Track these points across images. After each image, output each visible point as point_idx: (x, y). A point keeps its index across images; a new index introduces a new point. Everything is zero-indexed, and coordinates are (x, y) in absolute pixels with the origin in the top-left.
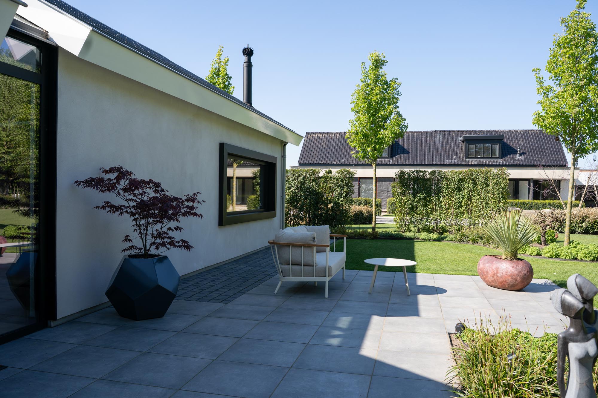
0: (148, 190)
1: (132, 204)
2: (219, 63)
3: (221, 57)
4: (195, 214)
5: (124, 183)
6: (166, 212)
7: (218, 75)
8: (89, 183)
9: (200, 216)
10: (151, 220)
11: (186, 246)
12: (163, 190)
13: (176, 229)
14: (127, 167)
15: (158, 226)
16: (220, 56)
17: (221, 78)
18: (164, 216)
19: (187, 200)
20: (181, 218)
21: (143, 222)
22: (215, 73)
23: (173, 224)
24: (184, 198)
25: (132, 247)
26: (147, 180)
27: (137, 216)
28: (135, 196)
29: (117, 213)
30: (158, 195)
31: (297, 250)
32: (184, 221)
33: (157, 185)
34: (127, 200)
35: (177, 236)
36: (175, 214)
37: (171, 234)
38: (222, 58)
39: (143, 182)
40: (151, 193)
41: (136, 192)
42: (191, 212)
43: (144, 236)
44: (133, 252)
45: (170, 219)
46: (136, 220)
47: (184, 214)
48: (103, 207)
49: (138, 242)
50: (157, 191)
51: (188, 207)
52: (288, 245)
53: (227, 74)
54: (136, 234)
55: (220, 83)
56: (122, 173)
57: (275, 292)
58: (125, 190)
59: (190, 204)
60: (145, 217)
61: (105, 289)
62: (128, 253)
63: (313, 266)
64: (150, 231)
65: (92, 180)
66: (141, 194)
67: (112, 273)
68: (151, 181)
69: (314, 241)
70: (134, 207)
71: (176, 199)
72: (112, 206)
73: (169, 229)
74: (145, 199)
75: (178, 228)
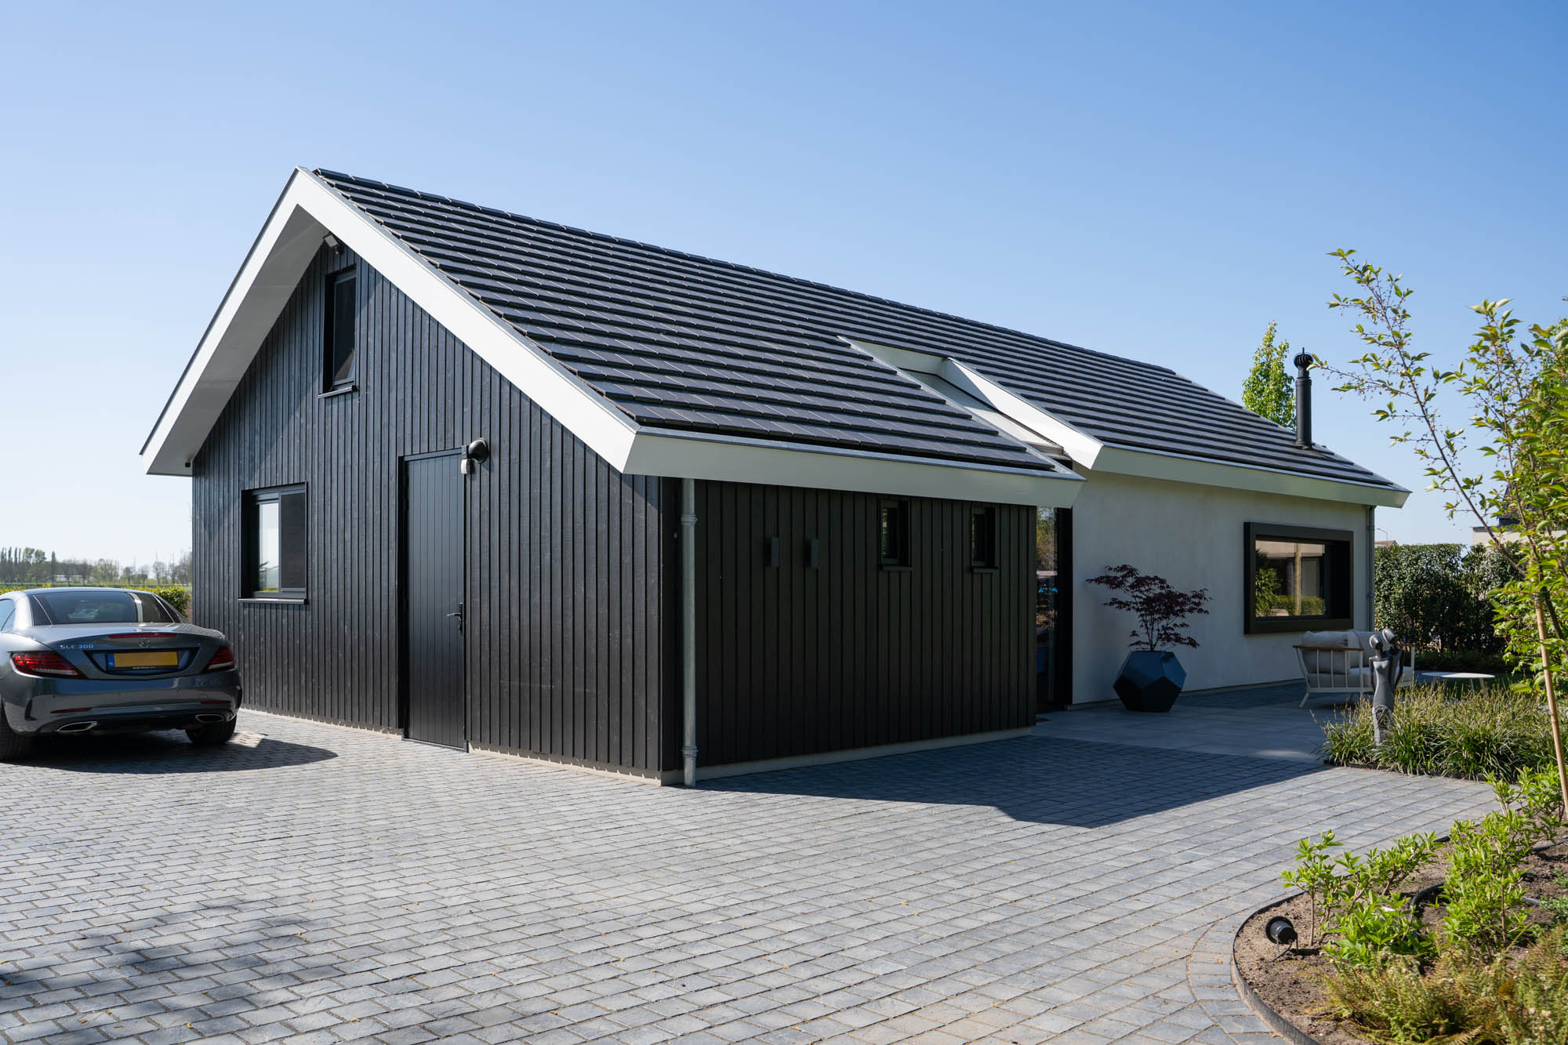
0: (1153, 587)
1: (1138, 600)
2: (1268, 355)
3: (1273, 343)
4: (1201, 611)
5: (1131, 580)
6: (1171, 608)
7: (1267, 376)
8: (1099, 580)
9: (1206, 612)
10: (1156, 616)
11: (1193, 643)
12: (1168, 587)
13: (1182, 625)
14: (1132, 564)
15: (1164, 622)
16: (1271, 339)
17: (1271, 383)
18: (1168, 612)
19: (1194, 597)
20: (1187, 614)
21: (1148, 618)
22: (1260, 374)
23: (1179, 620)
24: (1190, 595)
25: (1138, 643)
26: (1152, 576)
27: (1143, 612)
28: (1141, 592)
29: (1124, 609)
30: (1164, 591)
31: (1325, 655)
32: (1189, 617)
33: (1162, 581)
34: (1135, 597)
35: (1184, 633)
36: (1182, 611)
37: (1177, 630)
38: (1276, 344)
39: (1148, 578)
40: (1156, 590)
41: (1142, 589)
42: (1197, 608)
43: (1150, 631)
44: (1139, 648)
45: (1176, 614)
46: (1141, 615)
47: (1191, 610)
48: (1111, 604)
49: (1144, 638)
50: (1162, 588)
51: (1194, 603)
52: (1314, 649)
53: (1283, 374)
54: (1144, 630)
55: (1271, 393)
56: (1131, 572)
57: (1301, 706)
58: (1132, 587)
59: (1197, 600)
60: (1151, 614)
61: (1114, 681)
62: (1134, 648)
63: (1344, 674)
64: (1156, 627)
65: (1102, 578)
66: (1147, 590)
67: (1120, 667)
68: (1156, 578)
69: (1346, 644)
70: (1140, 603)
71: (1181, 595)
72: (1120, 603)
73: (1175, 625)
74: (1151, 595)
75: (1183, 625)
